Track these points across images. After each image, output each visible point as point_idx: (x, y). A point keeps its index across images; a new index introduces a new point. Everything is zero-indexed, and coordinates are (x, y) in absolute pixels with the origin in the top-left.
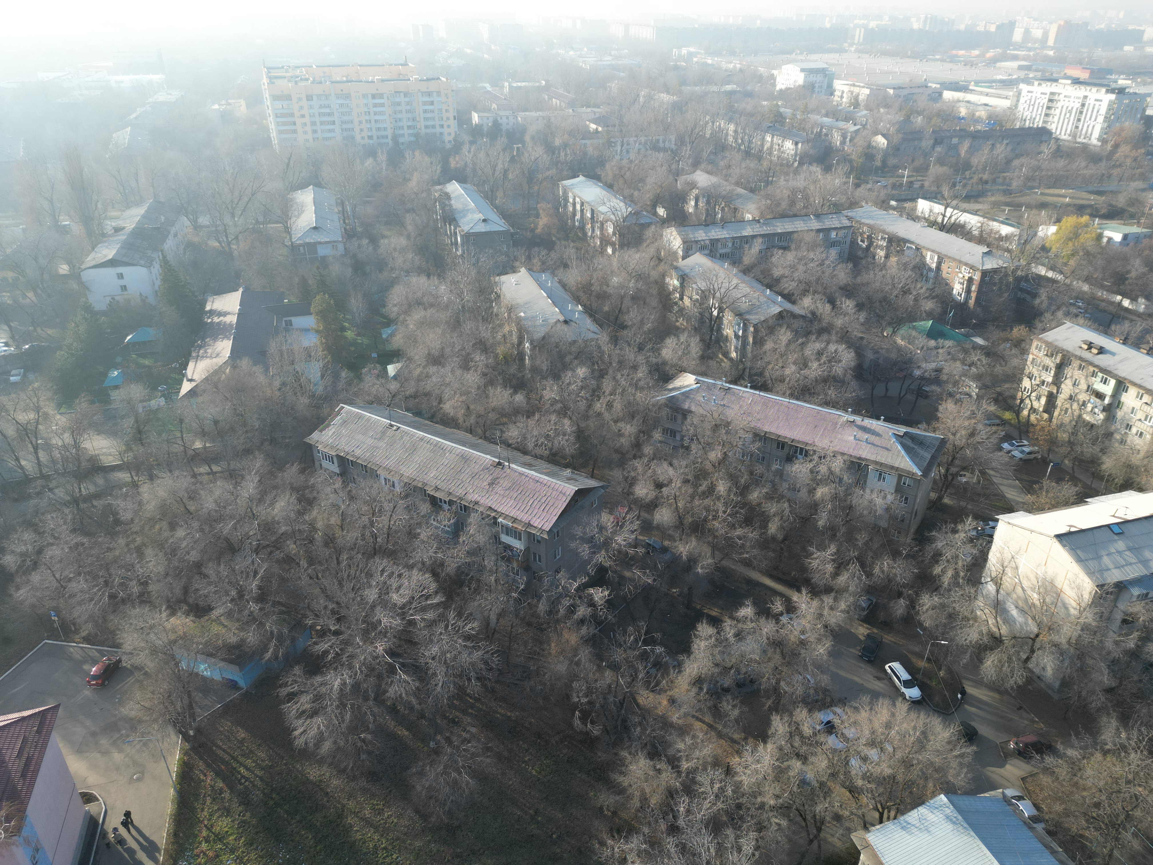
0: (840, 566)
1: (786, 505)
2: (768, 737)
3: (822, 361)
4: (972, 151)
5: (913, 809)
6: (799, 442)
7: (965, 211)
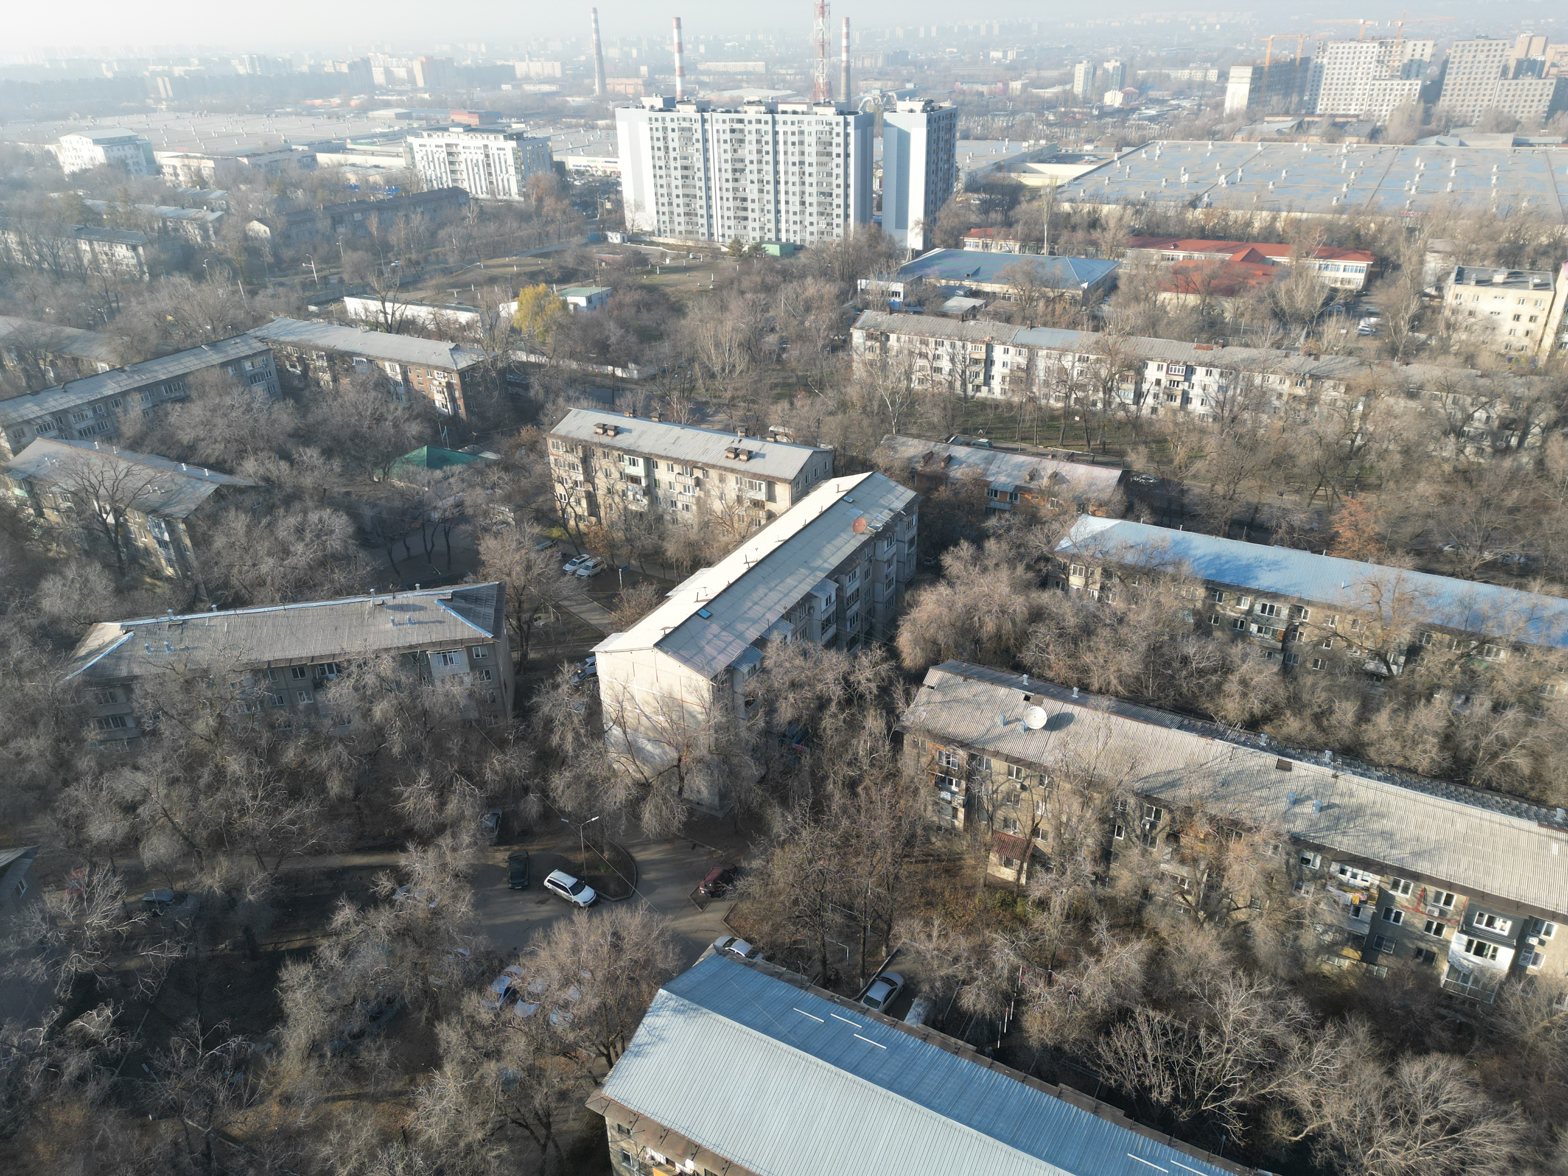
0: (442, 792)
1: (340, 747)
2: (441, 1058)
3: (308, 540)
4: (384, 226)
5: (637, 1026)
6: (321, 657)
7: (407, 303)
